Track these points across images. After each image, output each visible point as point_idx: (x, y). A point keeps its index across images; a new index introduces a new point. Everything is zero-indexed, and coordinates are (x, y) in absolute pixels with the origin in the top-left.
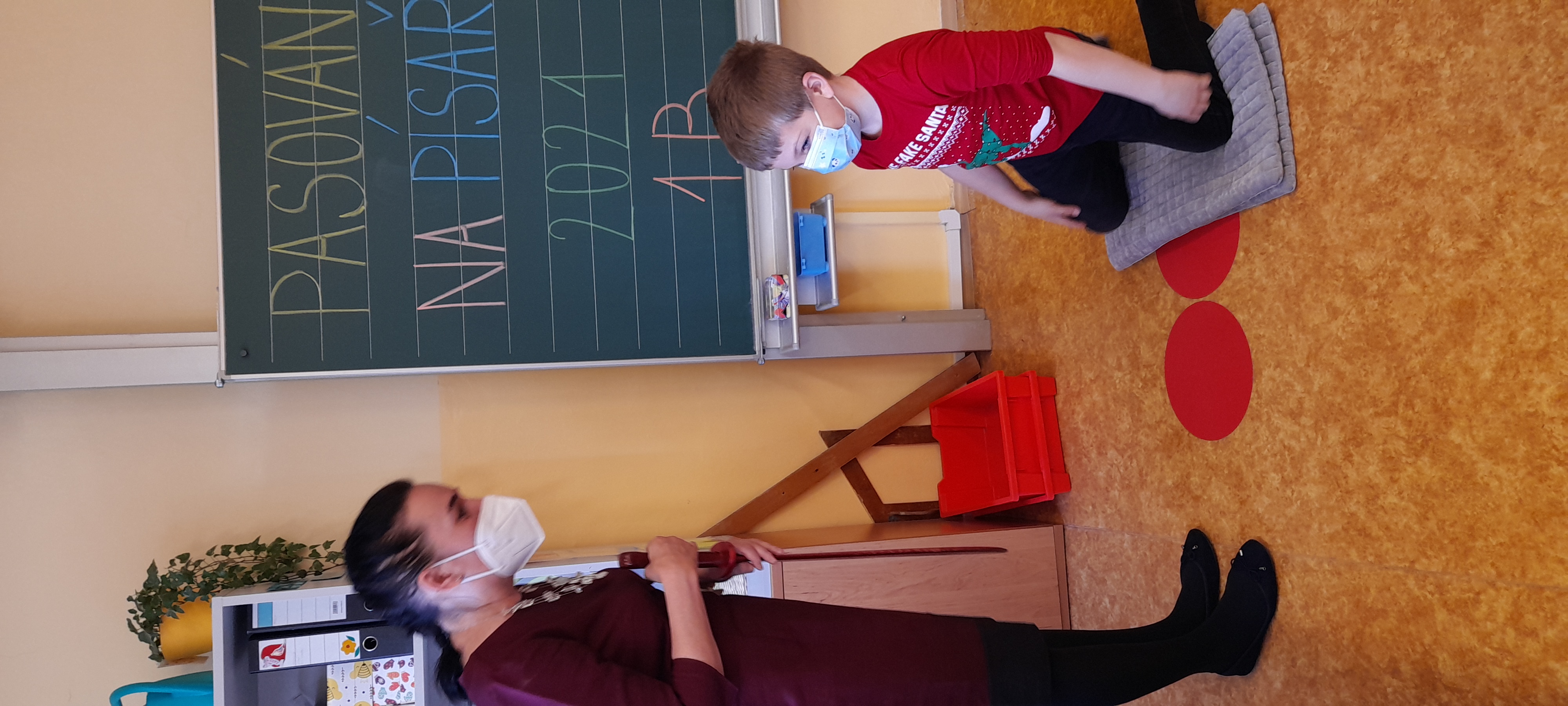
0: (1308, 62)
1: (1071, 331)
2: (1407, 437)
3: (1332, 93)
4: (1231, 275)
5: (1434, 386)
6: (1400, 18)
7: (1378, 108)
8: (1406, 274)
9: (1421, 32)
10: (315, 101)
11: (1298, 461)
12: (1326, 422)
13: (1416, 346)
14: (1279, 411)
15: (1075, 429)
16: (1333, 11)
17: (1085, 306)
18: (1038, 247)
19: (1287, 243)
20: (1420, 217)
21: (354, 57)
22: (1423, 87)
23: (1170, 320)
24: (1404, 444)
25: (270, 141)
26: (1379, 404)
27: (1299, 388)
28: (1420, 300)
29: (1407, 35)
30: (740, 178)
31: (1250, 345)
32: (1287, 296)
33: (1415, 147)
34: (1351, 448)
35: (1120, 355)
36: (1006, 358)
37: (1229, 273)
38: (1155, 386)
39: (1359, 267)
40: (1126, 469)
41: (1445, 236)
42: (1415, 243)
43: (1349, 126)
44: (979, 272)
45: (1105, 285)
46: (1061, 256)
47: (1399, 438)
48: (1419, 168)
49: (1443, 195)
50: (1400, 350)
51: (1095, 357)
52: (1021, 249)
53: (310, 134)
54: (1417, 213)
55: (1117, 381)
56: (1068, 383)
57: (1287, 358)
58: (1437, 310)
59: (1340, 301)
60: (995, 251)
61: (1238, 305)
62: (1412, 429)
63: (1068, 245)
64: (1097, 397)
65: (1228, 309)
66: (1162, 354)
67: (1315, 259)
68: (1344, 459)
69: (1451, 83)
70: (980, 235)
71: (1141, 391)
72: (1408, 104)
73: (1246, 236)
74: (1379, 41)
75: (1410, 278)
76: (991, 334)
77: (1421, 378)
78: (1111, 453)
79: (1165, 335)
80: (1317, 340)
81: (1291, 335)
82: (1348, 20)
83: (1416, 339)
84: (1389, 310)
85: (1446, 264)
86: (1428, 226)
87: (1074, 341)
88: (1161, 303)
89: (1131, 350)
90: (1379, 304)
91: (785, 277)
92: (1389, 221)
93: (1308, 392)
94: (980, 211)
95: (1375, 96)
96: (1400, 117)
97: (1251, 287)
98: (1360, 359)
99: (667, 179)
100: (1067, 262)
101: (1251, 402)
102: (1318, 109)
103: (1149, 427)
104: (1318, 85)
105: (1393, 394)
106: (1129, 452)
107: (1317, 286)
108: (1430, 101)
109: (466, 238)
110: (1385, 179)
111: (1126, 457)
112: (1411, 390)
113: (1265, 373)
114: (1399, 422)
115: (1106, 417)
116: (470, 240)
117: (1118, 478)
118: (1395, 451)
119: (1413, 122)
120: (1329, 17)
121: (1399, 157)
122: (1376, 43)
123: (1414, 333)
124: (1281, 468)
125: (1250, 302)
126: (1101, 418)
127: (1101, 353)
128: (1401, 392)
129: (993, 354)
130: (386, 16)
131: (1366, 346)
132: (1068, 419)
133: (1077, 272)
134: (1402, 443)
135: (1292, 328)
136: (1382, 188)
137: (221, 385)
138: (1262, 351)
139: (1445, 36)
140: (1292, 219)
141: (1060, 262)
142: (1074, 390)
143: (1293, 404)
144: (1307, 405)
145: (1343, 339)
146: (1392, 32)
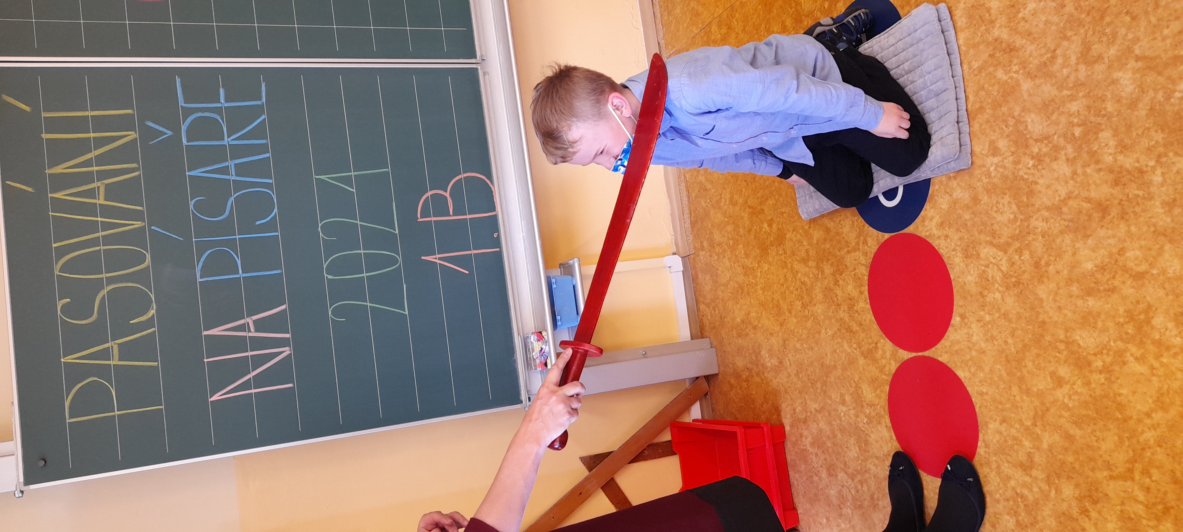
0: (1011, 159)
1: (793, 366)
2: (1146, 503)
3: (1039, 187)
4: (948, 337)
5: (1171, 459)
6: (1103, 127)
7: (1089, 204)
8: (1132, 355)
9: (1127, 141)
10: (100, 217)
11: (1032, 508)
12: (1059, 477)
13: (1148, 421)
14: (1008, 462)
15: (805, 450)
16: (1033, 116)
17: (805, 345)
18: (756, 291)
19: (1004, 314)
20: (1141, 306)
21: (137, 173)
22: (1133, 190)
23: (890, 370)
24: (1144, 508)
25: (58, 259)
26: (1114, 468)
27: (1027, 443)
28: (1150, 381)
29: (1112, 143)
30: (498, 249)
31: (973, 400)
32: (1008, 361)
33: (1131, 242)
34: (1087, 504)
35: (842, 392)
36: (732, 381)
37: (947, 334)
38: (880, 423)
39: (1081, 344)
40: (858, 491)
41: (1170, 325)
42: (1139, 328)
43: (1059, 218)
44: (702, 307)
45: (823, 331)
46: (778, 301)
47: (1136, 501)
48: (1137, 262)
49: (1165, 289)
50: (1132, 423)
51: (818, 391)
52: (740, 292)
53: (98, 248)
54: (1138, 302)
55: (842, 414)
56: (794, 410)
57: (1013, 415)
58: (1168, 391)
59: (1064, 371)
60: (715, 291)
61: (958, 364)
62: (1150, 495)
63: (785, 293)
64: (822, 425)
65: (949, 365)
66: (885, 397)
67: (1034, 331)
68: (1081, 513)
69: (1164, 189)
70: (700, 276)
71: (866, 426)
72: (1120, 203)
73: (961, 303)
74: (1084, 145)
75: (1136, 359)
76: (718, 360)
77: (1157, 451)
78: (841, 475)
79: (886, 380)
80: (1043, 404)
81: (1015, 396)
82: (1049, 125)
83: (1148, 415)
84: (1115, 387)
85: (1173, 351)
86: (1151, 314)
87: (797, 375)
88: (880, 352)
89: (853, 389)
90: (1106, 379)
91: (544, 334)
92: (1109, 306)
93: (1038, 449)
94: (698, 256)
95: (1085, 194)
96: (1112, 215)
97: (970, 349)
98: (1089, 426)
99: (434, 256)
100: (784, 306)
101: (978, 450)
102: (1025, 200)
103: (877, 458)
104: (1022, 179)
105: (1128, 462)
106: (859, 477)
107: (1038, 355)
108: (1143, 203)
109: (252, 329)
110: (1102, 268)
111: (855, 481)
112: (1147, 460)
113: (992, 426)
114: (1136, 488)
115: (834, 444)
116: (257, 331)
117: (850, 498)
118: (1135, 514)
119: (1127, 220)
120: (1029, 120)
121: (1114, 250)
122: (1080, 147)
123: (1146, 409)
124: (1015, 512)
125: (970, 362)
126: (829, 444)
127: (824, 388)
128: (1136, 461)
129: (720, 376)
130: (167, 134)
131: (1095, 415)
132: (797, 440)
133: (795, 317)
134: (1141, 506)
135: (1015, 390)
136: (1099, 276)
137: (21, 495)
138: (986, 407)
139: (1153, 146)
140: (1007, 293)
141: (778, 306)
142: (800, 416)
143: (1022, 457)
144: (1037, 459)
145: (1070, 405)
146: (1097, 139)
